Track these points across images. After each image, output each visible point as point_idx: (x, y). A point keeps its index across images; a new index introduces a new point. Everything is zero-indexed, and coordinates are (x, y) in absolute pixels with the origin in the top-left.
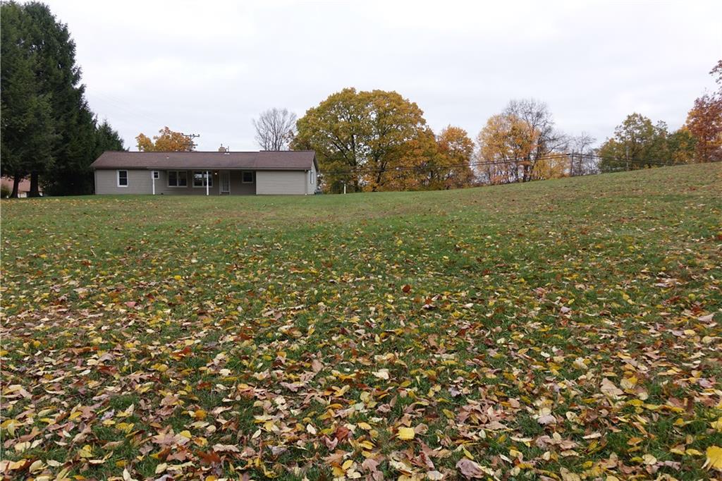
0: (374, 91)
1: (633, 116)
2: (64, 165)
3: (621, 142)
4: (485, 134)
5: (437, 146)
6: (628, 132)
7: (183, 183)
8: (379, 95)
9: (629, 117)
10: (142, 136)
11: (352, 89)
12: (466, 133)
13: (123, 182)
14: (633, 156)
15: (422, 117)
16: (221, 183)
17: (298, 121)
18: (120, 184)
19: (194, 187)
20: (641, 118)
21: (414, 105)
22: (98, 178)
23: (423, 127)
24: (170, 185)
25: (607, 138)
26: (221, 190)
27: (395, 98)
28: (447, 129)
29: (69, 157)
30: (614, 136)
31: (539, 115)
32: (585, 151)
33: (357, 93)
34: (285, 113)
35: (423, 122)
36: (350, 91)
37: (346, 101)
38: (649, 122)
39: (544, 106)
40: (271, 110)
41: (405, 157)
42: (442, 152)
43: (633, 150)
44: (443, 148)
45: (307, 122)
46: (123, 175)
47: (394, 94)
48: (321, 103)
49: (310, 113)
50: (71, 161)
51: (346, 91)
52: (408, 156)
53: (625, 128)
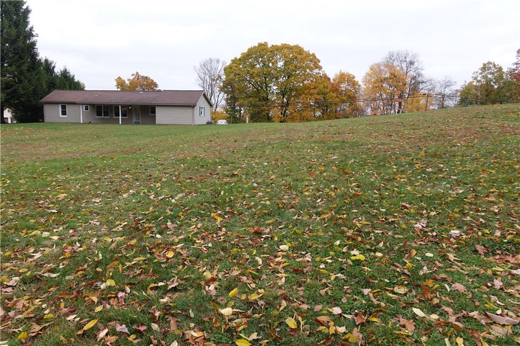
0: (282, 44)
1: (488, 63)
2: (18, 100)
3: (478, 84)
4: (368, 77)
5: (330, 86)
6: (483, 76)
7: (106, 114)
8: (285, 47)
9: (484, 65)
10: (119, 78)
11: (265, 43)
12: (354, 77)
13: (64, 113)
14: (487, 96)
15: (319, 64)
16: (134, 115)
17: (225, 68)
18: (62, 114)
19: (115, 117)
20: (494, 66)
21: (314, 55)
22: (46, 111)
23: (320, 72)
24: (97, 116)
25: (465, 82)
26: (134, 120)
27: (298, 50)
28: (339, 74)
29: (22, 94)
30: (471, 80)
31: (412, 63)
32: (447, 91)
33: (269, 45)
34: (218, 61)
35: (320, 68)
36: (263, 45)
37: (260, 52)
38: (500, 69)
39: (415, 56)
40: (208, 59)
41: (303, 95)
42: (334, 92)
43: (487, 91)
44: (335, 88)
45: (231, 68)
46: (64, 107)
47: (297, 47)
48: (242, 54)
49: (234, 61)
50: (23, 97)
51: (260, 45)
52: (306, 94)
53: (481, 74)
